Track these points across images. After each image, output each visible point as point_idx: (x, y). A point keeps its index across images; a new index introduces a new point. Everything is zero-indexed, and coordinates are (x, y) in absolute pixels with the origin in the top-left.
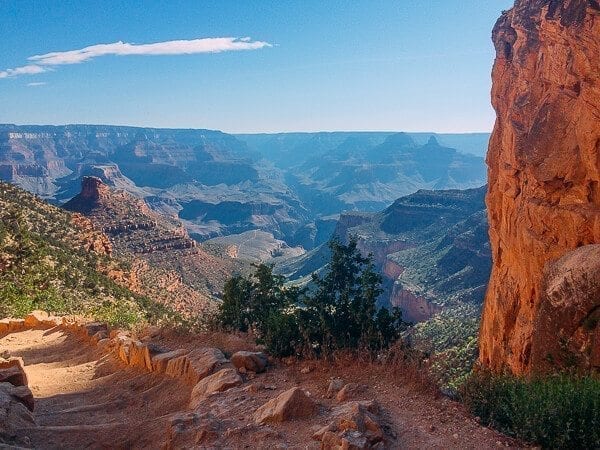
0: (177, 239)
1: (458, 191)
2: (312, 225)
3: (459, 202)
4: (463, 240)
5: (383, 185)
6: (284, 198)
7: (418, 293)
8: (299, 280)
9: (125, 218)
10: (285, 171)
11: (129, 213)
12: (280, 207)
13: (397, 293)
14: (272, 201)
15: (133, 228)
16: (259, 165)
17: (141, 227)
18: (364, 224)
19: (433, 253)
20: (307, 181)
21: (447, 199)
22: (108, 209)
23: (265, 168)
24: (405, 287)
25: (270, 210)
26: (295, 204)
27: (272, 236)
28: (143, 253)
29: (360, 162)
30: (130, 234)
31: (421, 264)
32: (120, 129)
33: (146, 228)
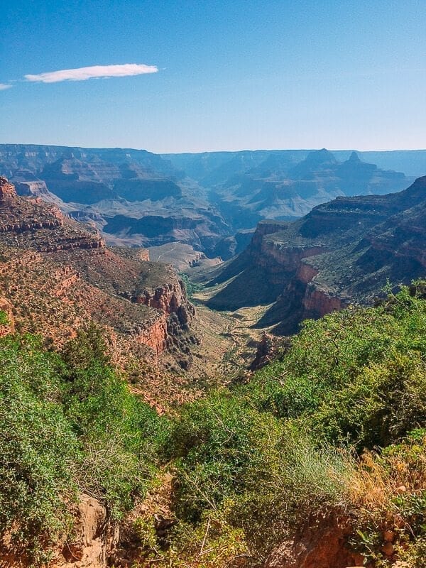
0: (83, 238)
1: (377, 197)
2: (232, 239)
3: (379, 207)
4: (381, 240)
5: (303, 201)
6: (206, 214)
7: (331, 294)
8: (215, 287)
9: (29, 217)
10: (209, 190)
11: (35, 213)
12: (201, 222)
13: (310, 294)
14: (194, 216)
15: (38, 227)
16: (182, 183)
17: (45, 226)
18: (281, 231)
19: (348, 256)
20: (229, 198)
21: (366, 204)
22: (12, 208)
23: (188, 186)
24: (319, 288)
25: (191, 225)
26: (216, 219)
27: (191, 248)
28: (48, 251)
29: (282, 179)
30: (33, 232)
31: (336, 267)
32: (48, 148)
33: (51, 227)
